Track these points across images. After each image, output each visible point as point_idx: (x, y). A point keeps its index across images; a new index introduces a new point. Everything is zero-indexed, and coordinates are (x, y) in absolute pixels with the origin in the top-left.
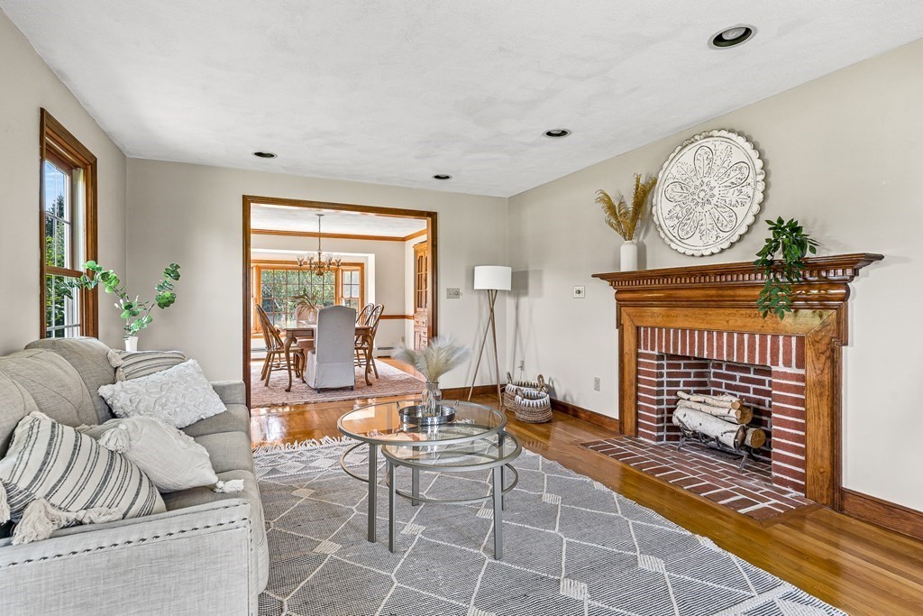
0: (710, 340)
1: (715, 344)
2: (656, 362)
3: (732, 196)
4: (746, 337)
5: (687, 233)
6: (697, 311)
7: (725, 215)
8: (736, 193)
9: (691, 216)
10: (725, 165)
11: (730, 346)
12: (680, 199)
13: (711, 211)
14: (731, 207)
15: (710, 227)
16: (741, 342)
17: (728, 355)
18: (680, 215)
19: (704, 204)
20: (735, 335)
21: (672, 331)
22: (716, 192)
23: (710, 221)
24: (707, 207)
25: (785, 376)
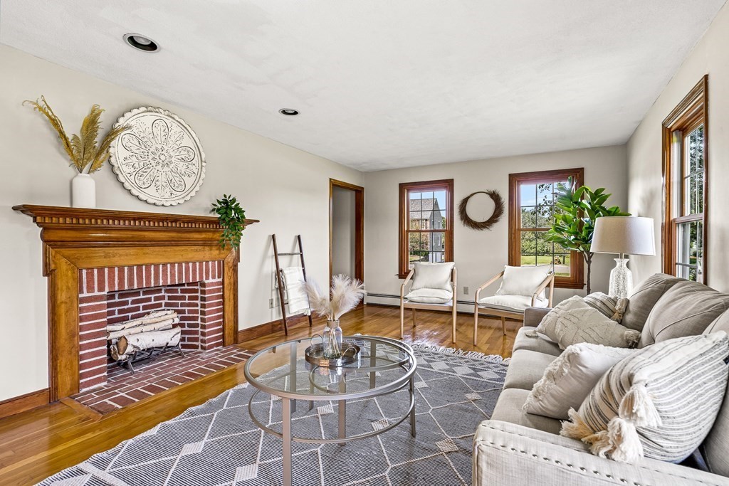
0: (165, 271)
1: (169, 273)
2: (106, 302)
3: (182, 167)
4: (191, 264)
5: (144, 183)
6: (157, 249)
7: (177, 179)
8: (185, 167)
9: (149, 170)
10: (178, 143)
11: (180, 273)
12: (137, 151)
13: (167, 173)
14: (181, 175)
15: (165, 184)
16: (187, 269)
17: (179, 280)
18: (136, 165)
19: (163, 166)
20: (184, 264)
21: (126, 269)
22: (173, 159)
23: (165, 180)
24: (166, 169)
25: (212, 284)
